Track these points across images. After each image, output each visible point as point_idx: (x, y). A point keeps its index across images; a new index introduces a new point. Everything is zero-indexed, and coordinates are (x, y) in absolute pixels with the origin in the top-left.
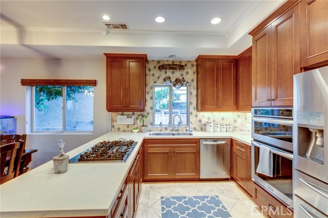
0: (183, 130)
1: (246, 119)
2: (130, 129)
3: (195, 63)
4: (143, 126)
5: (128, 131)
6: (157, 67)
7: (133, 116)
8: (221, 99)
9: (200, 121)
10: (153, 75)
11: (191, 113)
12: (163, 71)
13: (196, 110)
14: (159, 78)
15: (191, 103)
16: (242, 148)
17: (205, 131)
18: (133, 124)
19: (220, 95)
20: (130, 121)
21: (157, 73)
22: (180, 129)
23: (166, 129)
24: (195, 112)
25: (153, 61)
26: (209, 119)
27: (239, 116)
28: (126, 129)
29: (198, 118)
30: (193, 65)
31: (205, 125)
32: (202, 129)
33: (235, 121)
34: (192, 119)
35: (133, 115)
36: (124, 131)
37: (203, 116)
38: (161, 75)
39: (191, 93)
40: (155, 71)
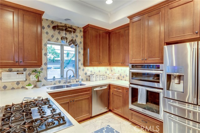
0: (73, 82)
1: (112, 71)
2: (20, 85)
3: (82, 30)
4: (38, 81)
5: (18, 88)
6: (51, 26)
7: (24, 73)
8: (101, 58)
9: (86, 74)
10: (47, 33)
11: (80, 68)
12: (57, 31)
13: (83, 65)
14: (53, 36)
15: (79, 60)
16: (119, 89)
17: (90, 81)
18: (25, 80)
19: (101, 55)
20: (22, 78)
21: (51, 32)
22: (71, 81)
23: (60, 82)
24: (82, 67)
25: (47, 20)
26: (91, 72)
27: (108, 69)
28: (15, 86)
29: (85, 72)
30: (81, 31)
31: (89, 76)
32: (87, 80)
33: (106, 73)
34: (81, 73)
35: (25, 71)
36: (13, 89)
37: (88, 70)
38: (55, 34)
39: (79, 53)
40: (49, 29)
